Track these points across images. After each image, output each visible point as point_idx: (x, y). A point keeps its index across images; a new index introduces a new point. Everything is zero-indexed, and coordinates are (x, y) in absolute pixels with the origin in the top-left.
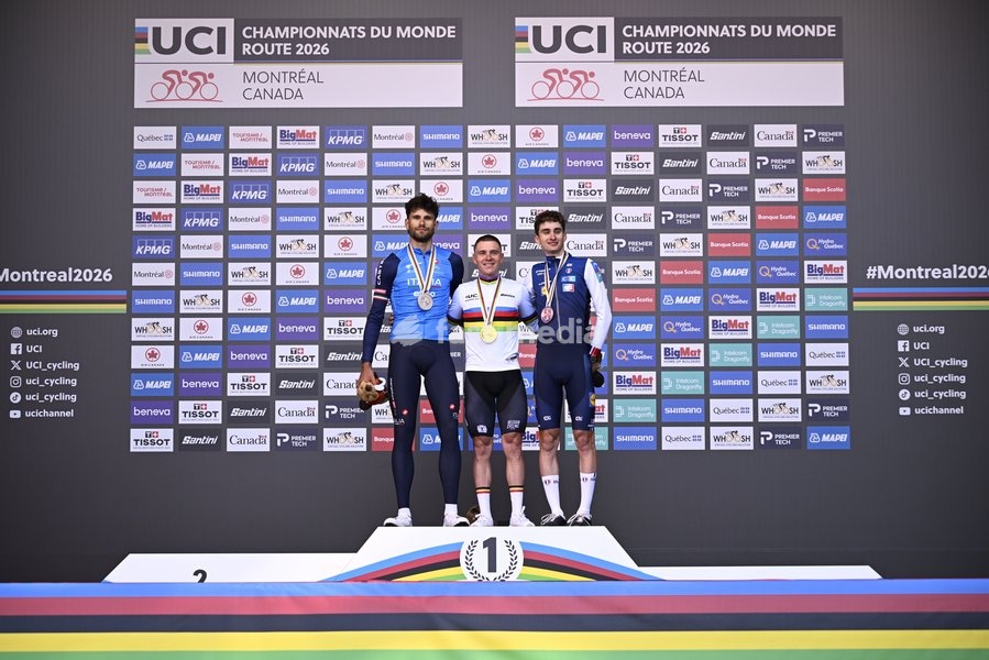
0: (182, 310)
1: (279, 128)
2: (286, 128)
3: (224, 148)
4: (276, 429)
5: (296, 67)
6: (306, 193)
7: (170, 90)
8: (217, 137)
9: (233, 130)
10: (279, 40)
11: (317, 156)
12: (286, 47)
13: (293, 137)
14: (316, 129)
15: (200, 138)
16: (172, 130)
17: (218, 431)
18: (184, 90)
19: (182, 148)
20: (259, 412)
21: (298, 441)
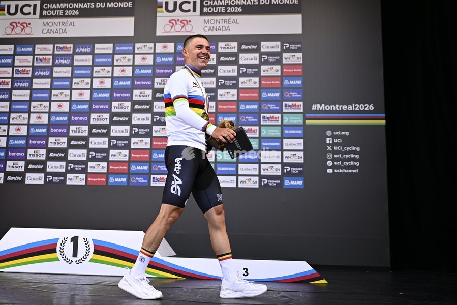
0: (11, 122)
1: (56, 45)
2: (59, 45)
3: (33, 54)
4: (47, 174)
5: (64, 20)
6: (65, 72)
7: (12, 30)
8: (30, 49)
9: (37, 46)
10: (58, 9)
11: (71, 57)
12: (61, 12)
13: (62, 49)
14: (71, 45)
15: (23, 50)
16: (12, 47)
17: (22, 175)
18: (18, 30)
19: (16, 54)
20: (40, 166)
21: (56, 179)
